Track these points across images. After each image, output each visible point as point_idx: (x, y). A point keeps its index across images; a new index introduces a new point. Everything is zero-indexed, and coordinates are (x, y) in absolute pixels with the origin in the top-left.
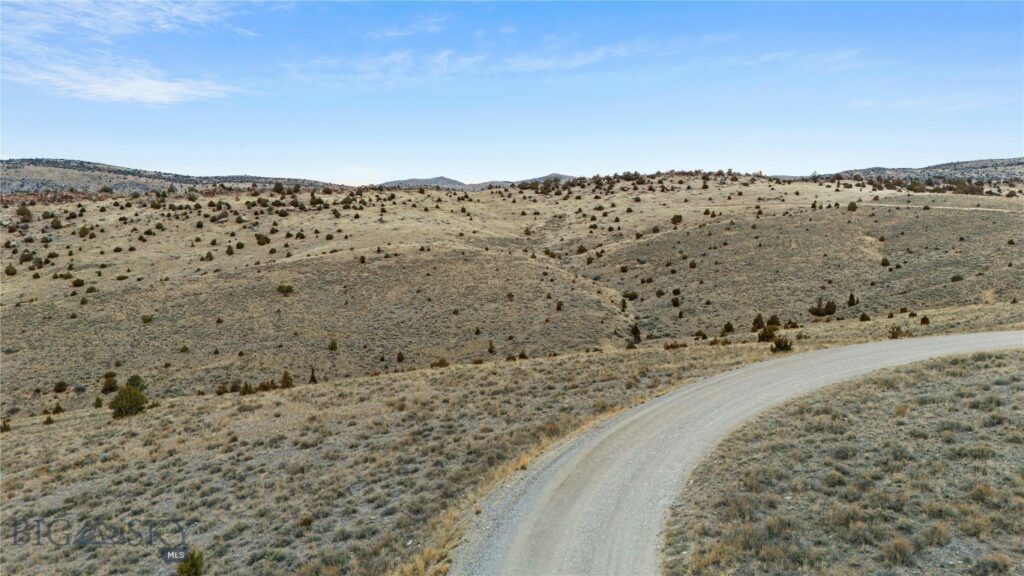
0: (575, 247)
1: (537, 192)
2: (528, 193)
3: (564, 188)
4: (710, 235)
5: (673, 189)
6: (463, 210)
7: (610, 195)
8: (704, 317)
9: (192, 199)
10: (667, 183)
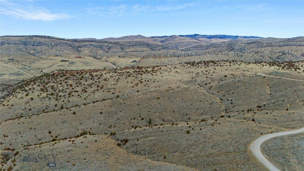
0: (204, 83)
1: (191, 65)
2: (189, 65)
3: (197, 64)
4: (235, 84)
5: (223, 66)
6: (177, 72)
7: (208, 67)
8: (238, 107)
9: (121, 70)
10: (221, 64)
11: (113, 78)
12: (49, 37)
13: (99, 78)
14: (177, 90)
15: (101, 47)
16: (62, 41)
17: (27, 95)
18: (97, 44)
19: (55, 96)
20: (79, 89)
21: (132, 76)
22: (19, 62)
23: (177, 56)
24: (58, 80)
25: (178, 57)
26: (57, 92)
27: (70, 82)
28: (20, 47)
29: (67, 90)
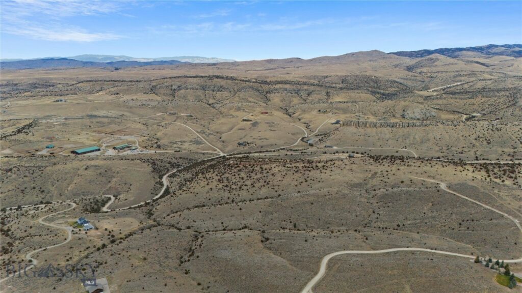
0: (374, 188)
1: (373, 160)
2: (371, 160)
3: (382, 160)
5: (410, 166)
6: (351, 169)
7: (392, 166)
10: (410, 163)
11: (280, 173)
12: (232, 79)
13: (268, 172)
14: (334, 196)
15: (297, 92)
16: (247, 83)
17: (208, 184)
18: (293, 87)
19: (228, 189)
20: (248, 183)
21: (299, 171)
22: (198, 120)
23: (391, 125)
24: (233, 171)
25: (392, 127)
26: (231, 184)
27: (243, 174)
28: (199, 93)
29: (238, 183)
